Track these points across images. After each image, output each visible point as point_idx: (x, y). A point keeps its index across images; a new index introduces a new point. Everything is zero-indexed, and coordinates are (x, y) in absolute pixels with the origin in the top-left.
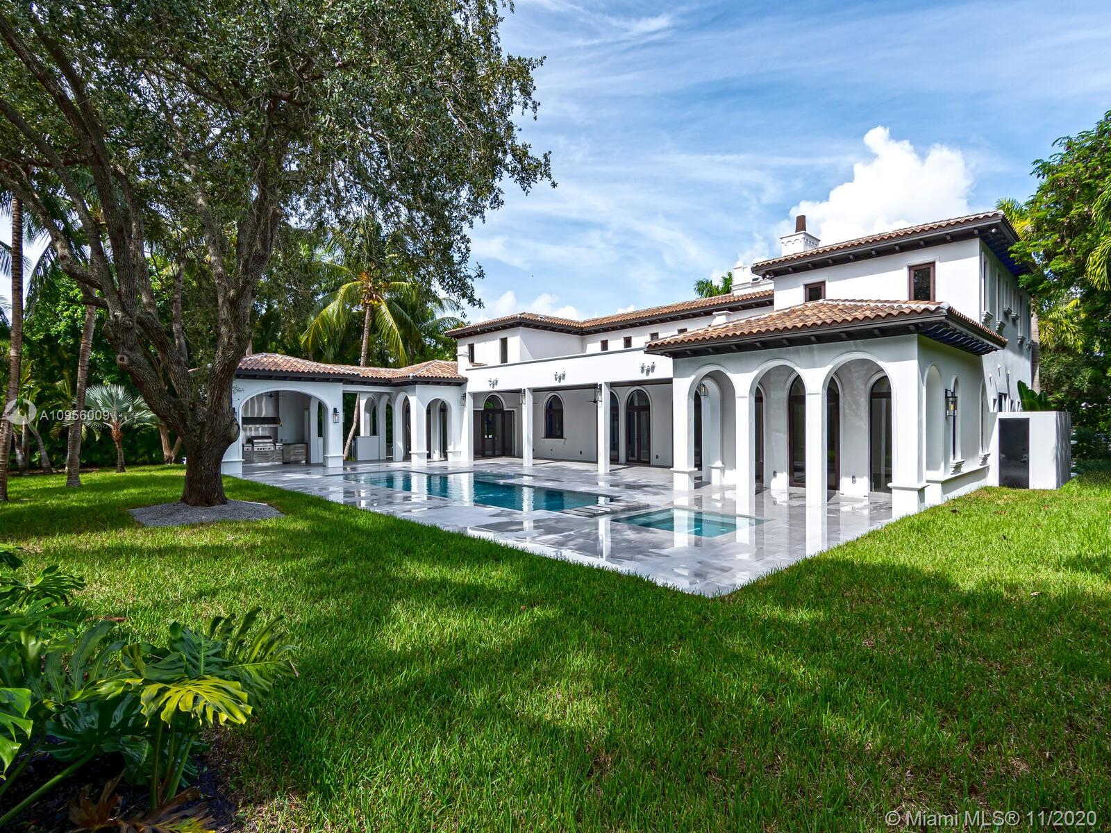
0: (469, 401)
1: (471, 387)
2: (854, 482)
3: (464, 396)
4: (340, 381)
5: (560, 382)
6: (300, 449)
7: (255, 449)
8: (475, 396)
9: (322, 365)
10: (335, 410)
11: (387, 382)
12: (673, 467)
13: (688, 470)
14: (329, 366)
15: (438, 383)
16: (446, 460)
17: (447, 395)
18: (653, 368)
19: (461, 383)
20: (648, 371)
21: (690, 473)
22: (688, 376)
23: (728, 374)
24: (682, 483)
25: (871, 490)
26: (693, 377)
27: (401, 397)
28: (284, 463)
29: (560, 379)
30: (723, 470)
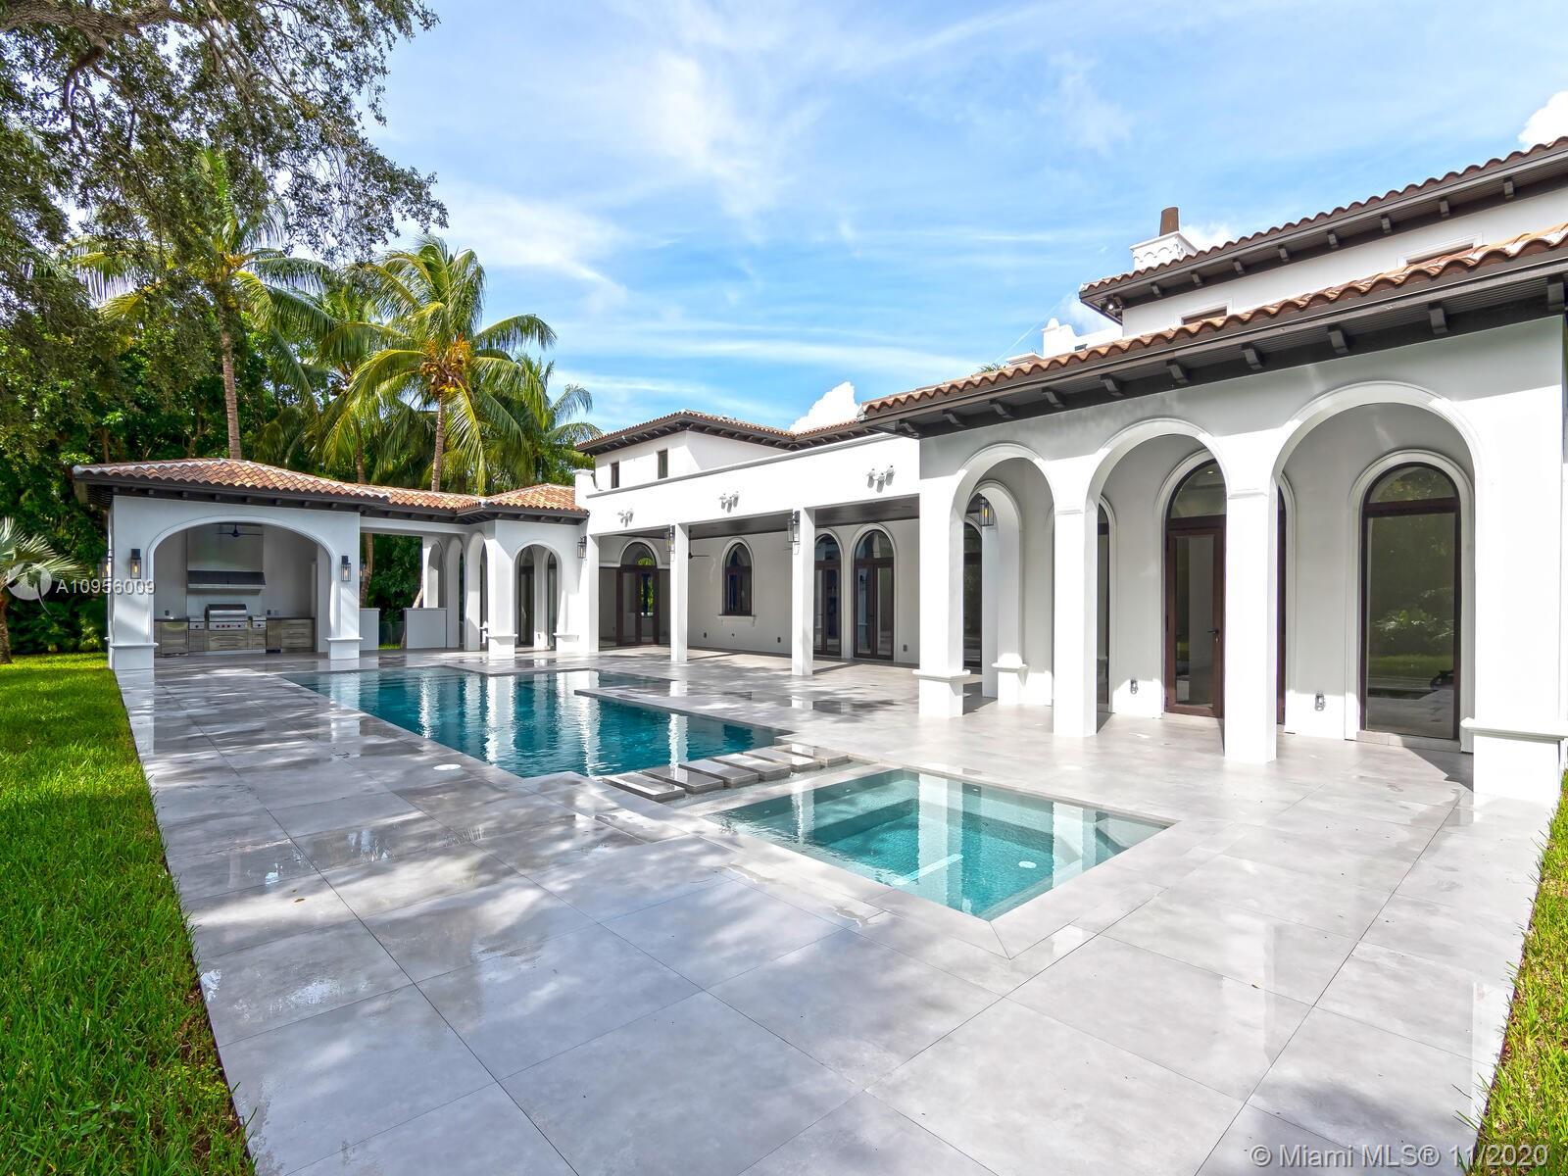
0: (592, 550)
1: (595, 527)
2: (1320, 705)
3: (583, 543)
4: (354, 508)
5: (729, 510)
6: (301, 628)
7: (212, 626)
8: (603, 541)
9: (311, 479)
10: (345, 560)
11: (450, 516)
12: (917, 666)
13: (948, 674)
14: (324, 481)
15: (537, 519)
16: (554, 648)
17: (553, 539)
18: (890, 476)
19: (578, 519)
20: (881, 483)
21: (952, 681)
22: (953, 473)
23: (1038, 461)
24: (939, 702)
25: (1363, 727)
26: (962, 473)
27: (475, 541)
28: (268, 652)
29: (730, 505)
30: (1022, 674)
